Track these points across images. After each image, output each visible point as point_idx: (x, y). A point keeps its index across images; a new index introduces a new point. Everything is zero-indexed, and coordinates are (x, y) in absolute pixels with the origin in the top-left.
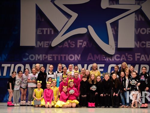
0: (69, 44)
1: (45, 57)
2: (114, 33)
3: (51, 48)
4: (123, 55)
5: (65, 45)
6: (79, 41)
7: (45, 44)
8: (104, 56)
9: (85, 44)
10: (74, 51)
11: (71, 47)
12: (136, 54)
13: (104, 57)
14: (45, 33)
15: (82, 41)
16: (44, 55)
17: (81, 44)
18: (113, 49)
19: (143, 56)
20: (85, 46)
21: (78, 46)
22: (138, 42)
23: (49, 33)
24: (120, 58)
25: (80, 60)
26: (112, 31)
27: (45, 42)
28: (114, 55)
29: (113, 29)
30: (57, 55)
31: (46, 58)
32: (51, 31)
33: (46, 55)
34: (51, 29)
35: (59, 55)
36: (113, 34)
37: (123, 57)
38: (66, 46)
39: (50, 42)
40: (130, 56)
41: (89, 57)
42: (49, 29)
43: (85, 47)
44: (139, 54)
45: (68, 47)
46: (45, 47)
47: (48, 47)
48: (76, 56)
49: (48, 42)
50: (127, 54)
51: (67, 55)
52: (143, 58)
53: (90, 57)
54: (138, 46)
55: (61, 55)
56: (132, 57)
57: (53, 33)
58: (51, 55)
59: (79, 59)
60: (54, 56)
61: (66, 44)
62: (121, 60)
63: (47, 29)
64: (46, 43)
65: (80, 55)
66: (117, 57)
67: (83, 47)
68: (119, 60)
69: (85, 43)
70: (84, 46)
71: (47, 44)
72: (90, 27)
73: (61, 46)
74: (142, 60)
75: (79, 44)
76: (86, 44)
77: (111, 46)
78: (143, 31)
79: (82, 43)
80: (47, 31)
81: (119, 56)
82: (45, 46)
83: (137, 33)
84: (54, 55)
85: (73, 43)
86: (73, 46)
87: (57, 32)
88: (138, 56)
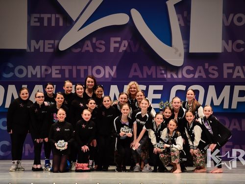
0: (94, 46)
1: (46, 70)
2: (183, 25)
3: (58, 53)
4: (200, 68)
5: (85, 48)
6: (113, 39)
7: (47, 46)
8: (162, 68)
9: (125, 46)
10: (103, 59)
11: (98, 51)
12: (225, 65)
13: (163, 72)
14: (46, 24)
15: (119, 39)
16: (44, 68)
17: (117, 45)
18: (180, 55)
19: (238, 68)
20: (125, 49)
21: (112, 50)
22: (230, 42)
23: (53, 24)
24: (194, 72)
25: (116, 77)
26: (179, 20)
27: (46, 41)
28: (182, 67)
29: (180, 16)
30: (70, 67)
31: (49, 72)
32: (57, 20)
33: (48, 68)
34: (58, 16)
35: (74, 68)
36: (180, 25)
37: (200, 72)
38: (87, 49)
39: (56, 42)
40: (213, 69)
41: (132, 70)
42: (53, 15)
43: (125, 51)
44: (232, 65)
45: (91, 51)
46: (45, 51)
47: (51, 50)
48: (108, 68)
49: (52, 42)
50: (207, 65)
51: (90, 67)
52: (238, 72)
53: (135, 71)
54: (229, 50)
55: (79, 67)
56: (216, 70)
57: (61, 24)
58: (59, 67)
59: (114, 75)
60: (64, 70)
61: (88, 46)
62: (196, 76)
63: (49, 16)
64: (49, 44)
65: (115, 68)
66: (188, 72)
67: (121, 51)
68: (191, 76)
69: (126, 43)
70: (122, 49)
71: (51, 46)
72: (135, 12)
73: (79, 50)
74: (237, 77)
75: (113, 46)
76: (127, 45)
77: (177, 50)
78: (240, 20)
79: (120, 43)
80: (49, 20)
81: (191, 68)
82: (47, 50)
83: (227, 24)
84: (63, 67)
85: (101, 44)
86: (101, 49)
87: (69, 22)
88: (228, 68)
